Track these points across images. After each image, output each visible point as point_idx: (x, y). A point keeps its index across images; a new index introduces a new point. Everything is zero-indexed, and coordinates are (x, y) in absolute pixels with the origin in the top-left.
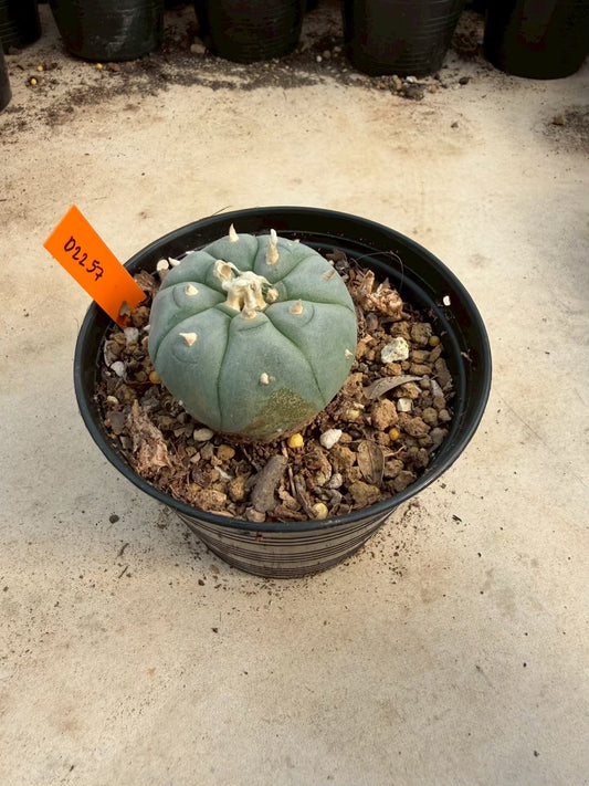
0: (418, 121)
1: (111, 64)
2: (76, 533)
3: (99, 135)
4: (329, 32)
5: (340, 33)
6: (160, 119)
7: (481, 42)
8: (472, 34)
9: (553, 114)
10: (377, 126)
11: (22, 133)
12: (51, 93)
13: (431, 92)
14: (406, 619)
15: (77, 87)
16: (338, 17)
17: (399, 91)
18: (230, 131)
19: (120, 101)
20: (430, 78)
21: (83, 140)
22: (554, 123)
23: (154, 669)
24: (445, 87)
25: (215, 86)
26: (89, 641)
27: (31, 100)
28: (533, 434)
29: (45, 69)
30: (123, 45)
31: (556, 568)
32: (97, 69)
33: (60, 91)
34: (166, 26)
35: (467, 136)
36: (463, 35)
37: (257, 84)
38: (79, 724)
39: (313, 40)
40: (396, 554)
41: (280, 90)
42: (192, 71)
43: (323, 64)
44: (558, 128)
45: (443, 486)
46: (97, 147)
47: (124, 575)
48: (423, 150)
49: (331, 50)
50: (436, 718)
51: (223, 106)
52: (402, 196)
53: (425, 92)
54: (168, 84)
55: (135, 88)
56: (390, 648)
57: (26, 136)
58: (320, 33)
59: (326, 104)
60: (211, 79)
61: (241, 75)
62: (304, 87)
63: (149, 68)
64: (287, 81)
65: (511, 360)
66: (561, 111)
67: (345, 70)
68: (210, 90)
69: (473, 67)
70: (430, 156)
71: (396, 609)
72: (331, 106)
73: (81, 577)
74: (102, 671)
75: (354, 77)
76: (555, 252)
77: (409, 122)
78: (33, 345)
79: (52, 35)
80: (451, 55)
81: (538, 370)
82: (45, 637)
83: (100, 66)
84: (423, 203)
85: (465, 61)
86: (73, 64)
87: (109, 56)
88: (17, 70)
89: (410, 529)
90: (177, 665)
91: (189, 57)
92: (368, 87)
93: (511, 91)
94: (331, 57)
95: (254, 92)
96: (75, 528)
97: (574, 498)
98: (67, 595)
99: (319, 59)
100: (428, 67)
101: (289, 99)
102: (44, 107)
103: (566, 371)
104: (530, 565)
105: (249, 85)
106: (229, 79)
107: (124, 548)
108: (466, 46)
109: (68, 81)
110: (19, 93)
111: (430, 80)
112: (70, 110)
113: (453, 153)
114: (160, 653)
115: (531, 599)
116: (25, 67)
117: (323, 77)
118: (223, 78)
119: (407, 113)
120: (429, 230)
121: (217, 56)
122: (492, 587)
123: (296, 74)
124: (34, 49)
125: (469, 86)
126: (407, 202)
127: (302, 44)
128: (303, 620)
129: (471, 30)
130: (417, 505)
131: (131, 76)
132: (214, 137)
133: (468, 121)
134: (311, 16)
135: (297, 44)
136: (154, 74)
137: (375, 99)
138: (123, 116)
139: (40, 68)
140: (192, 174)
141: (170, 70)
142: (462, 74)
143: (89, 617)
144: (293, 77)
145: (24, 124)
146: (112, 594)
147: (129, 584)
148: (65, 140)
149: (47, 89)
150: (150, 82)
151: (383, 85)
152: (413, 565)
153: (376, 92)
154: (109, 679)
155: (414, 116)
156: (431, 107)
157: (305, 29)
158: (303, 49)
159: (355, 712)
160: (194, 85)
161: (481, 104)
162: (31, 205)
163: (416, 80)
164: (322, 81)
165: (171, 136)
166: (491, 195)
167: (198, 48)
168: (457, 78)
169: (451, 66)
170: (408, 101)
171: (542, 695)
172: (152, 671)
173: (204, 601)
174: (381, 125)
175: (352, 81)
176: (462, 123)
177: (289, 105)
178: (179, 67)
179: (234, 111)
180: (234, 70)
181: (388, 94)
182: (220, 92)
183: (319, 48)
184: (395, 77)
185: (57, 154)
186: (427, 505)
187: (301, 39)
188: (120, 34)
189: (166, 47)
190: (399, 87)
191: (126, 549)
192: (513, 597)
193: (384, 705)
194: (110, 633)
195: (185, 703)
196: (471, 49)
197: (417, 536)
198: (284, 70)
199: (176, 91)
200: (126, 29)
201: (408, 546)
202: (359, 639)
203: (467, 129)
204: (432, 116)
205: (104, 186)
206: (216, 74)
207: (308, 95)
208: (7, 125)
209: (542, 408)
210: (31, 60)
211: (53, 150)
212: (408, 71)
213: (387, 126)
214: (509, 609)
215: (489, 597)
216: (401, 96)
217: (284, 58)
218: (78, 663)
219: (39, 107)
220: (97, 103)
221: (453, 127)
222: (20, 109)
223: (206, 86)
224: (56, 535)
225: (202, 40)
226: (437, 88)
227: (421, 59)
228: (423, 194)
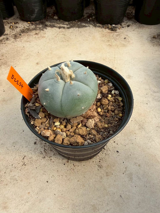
0: (115, 37)
1: (32, 22)
2: (12, 152)
3: (27, 41)
4: (92, 12)
5: (95, 13)
6: (44, 37)
7: (134, 15)
8: (132, 12)
9: (153, 35)
10: (103, 39)
12: (16, 30)
13: (119, 29)
14: (101, 181)
15: (23, 28)
16: (94, 8)
17: (110, 29)
18: (63, 40)
19: (34, 32)
20: (119, 25)
21: (23, 43)
22: (153, 38)
23: (30, 192)
24: (123, 27)
25: (60, 28)
26: (13, 183)
27: (10, 32)
28: (141, 127)
29: (15, 23)
30: (35, 17)
32: (28, 23)
33: (18, 30)
34: (47, 11)
35: (128, 41)
36: (129, 13)
37: (71, 27)
38: (8, 207)
40: (100, 161)
41: (77, 28)
42: (54, 24)
43: (89, 21)
44: (154, 39)
45: (114, 142)
46: (27, 45)
47: (24, 165)
48: (115, 45)
49: (92, 17)
50: (108, 210)
51: (61, 33)
52: (109, 59)
53: (117, 29)
54: (47, 27)
55: (38, 28)
56: (96, 189)
57: (8, 42)
58: (89, 13)
59: (89, 33)
60: (59, 26)
61: (67, 25)
62: (84, 28)
63: (42, 23)
64: (79, 26)
65: (137, 106)
66: (156, 34)
67: (95, 23)
68: (58, 29)
69: (131, 22)
70: (117, 47)
71: (98, 177)
72: (91, 33)
74: (15, 192)
75: (98, 25)
76: (151, 75)
77: (112, 37)
78: (5, 99)
79: (17, 14)
80: (125, 18)
81: (144, 109)
82: (1, 182)
83: (29, 22)
84: (114, 60)
85: (129, 20)
86: (22, 22)
87: (32, 20)
88: (7, 24)
89: (104, 154)
90: (36, 191)
91: (53, 20)
92: (102, 28)
93: (141, 28)
94: (92, 20)
95: (70, 29)
96: (12, 151)
97: (152, 147)
98: (8, 170)
99: (89, 20)
100: (119, 22)
101: (80, 31)
102: (14, 34)
103: (152, 110)
104: (138, 166)
105: (69, 27)
106: (63, 26)
107: (24, 157)
108: (130, 16)
109: (20, 27)
110: (7, 30)
111: (119, 26)
112: (20, 35)
113: (124, 46)
114: (32, 187)
115: (137, 176)
116: (9, 23)
117: (89, 25)
119: (112, 35)
121: (61, 19)
122: (126, 172)
123: (82, 24)
124: (12, 18)
125: (130, 27)
127: (84, 16)
128: (72, 180)
129: (131, 11)
131: (37, 25)
132: (58, 42)
133: (129, 37)
134: (87, 8)
135: (83, 16)
136: (44, 24)
137: (103, 31)
138: (34, 36)
139: (13, 23)
140: (51, 52)
141: (48, 23)
142: (128, 24)
143: (13, 176)
144: (81, 25)
145: (8, 38)
146: (20, 170)
147: (25, 168)
148: (18, 43)
149: (15, 29)
150: (42, 27)
151: (106, 27)
152: (104, 164)
153: (104, 29)
154: (17, 195)
155: (114, 36)
156: (119, 33)
157: (85, 12)
158: (84, 17)
159: (85, 207)
160: (54, 28)
161: (133, 32)
162: (8, 61)
163: (115, 26)
164: (89, 26)
165: (47, 42)
166: (134, 58)
167: (56, 17)
168: (127, 25)
169: (125, 21)
170: (112, 31)
171: (139, 205)
173: (45, 173)
174: (104, 38)
175: (97, 26)
176: (127, 37)
177: (80, 33)
178: (50, 22)
179: (64, 35)
180: (65, 23)
181: (107, 29)
182: (61, 29)
183: (89, 17)
184: (109, 25)
185: (16, 47)
186: (109, 147)
187: (84, 15)
188: (34, 14)
189: (47, 17)
190: (110, 28)
191: (25, 157)
192: (132, 175)
193: (93, 206)
194: (19, 181)
195: (37, 202)
196: (131, 17)
197: (106, 156)
198: (79, 23)
199: (49, 29)
200: (36, 13)
201: (103, 159)
202: (87, 186)
203: (129, 39)
204: (119, 36)
205: (28, 55)
206: (60, 25)
207: (85, 30)
208: (3, 39)
209: (144, 120)
210: (11, 21)
211: (15, 45)
212: (113, 23)
213: (106, 38)
214: (131, 179)
215: (126, 175)
216: (110, 30)
217: (79, 20)
218: (9, 190)
219: (12, 34)
220: (28, 33)
221: (124, 39)
222: (7, 34)
223: (57, 28)
224: (7, 153)
225: (57, 15)
226: (121, 28)
227: (116, 20)
228: (115, 58)
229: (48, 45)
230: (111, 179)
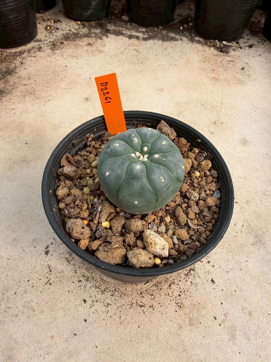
0: (225, 65)
1: (84, 22)
2: (30, 258)
3: (73, 56)
4: (188, 15)
5: (193, 16)
6: (102, 52)
7: (262, 26)
8: (259, 21)
10: (204, 65)
11: (39, 52)
12: (55, 34)
13: (234, 50)
14: (179, 332)
15: (67, 32)
16: (193, 7)
17: (218, 48)
18: (134, 61)
19: (86, 40)
20: (234, 43)
21: (66, 59)
23: (54, 336)
24: (241, 48)
25: (130, 37)
26: (26, 315)
27: (46, 36)
28: (259, 241)
29: (54, 22)
30: (91, 14)
31: (261, 318)
32: (78, 24)
33: (59, 34)
34: (112, 5)
35: (248, 75)
36: (254, 22)
37: (150, 38)
38: (15, 358)
39: (180, 18)
40: (179, 295)
41: (161, 42)
42: (121, 29)
43: (183, 31)
45: (209, 262)
46: (71, 63)
47: (48, 284)
48: (225, 80)
49: (188, 24)
51: (132, 48)
52: (211, 104)
53: (231, 50)
54: (109, 34)
55: (93, 35)
56: (169, 347)
57: (41, 54)
58: (184, 14)
59: (182, 51)
60: (129, 33)
61: (143, 33)
62: (172, 42)
63: (101, 26)
64: (164, 38)
65: (254, 199)
67: (193, 35)
68: (127, 39)
69: (257, 39)
70: (228, 83)
71: (175, 326)
72: (183, 53)
73: (28, 281)
74: (30, 332)
75: (197, 39)
77: (221, 64)
78: (27, 159)
79: (60, 5)
80: (247, 32)
81: (267, 206)
82: (7, 309)
83: (79, 22)
84: (221, 108)
85: (253, 35)
86: (67, 20)
87: (84, 18)
88: (42, 21)
89: (189, 282)
90: (65, 336)
91: (120, 22)
92: (203, 44)
94: (188, 28)
95: (148, 42)
96: (30, 255)
98: (21, 289)
99: (181, 28)
100: (234, 37)
101: (164, 47)
102: (51, 41)
104: (247, 314)
105: (146, 38)
106: (137, 34)
108: (255, 28)
109: (64, 29)
110: (41, 33)
111: (234, 44)
112: (62, 43)
113: (240, 83)
114: (58, 328)
115: (245, 333)
116: (45, 20)
117: (182, 37)
118: (134, 33)
119: (220, 60)
120: (222, 123)
121: (133, 22)
122: (226, 323)
123: (169, 34)
124: (51, 12)
125: (253, 48)
126: (213, 106)
127: (174, 20)
129: (258, 19)
130: (194, 270)
131: (92, 29)
132: (126, 63)
133: (250, 67)
134: (181, 6)
135: (172, 19)
136: (103, 29)
137: (205, 51)
138: (85, 48)
139: (52, 21)
141: (111, 27)
142: (250, 42)
143: (29, 302)
144: (168, 36)
145: (41, 48)
146: (41, 292)
147: (49, 289)
148: (58, 58)
149: (54, 31)
150: (101, 33)
151: (210, 44)
152: (187, 303)
153: (207, 48)
154: (32, 337)
155: (223, 62)
156: (232, 58)
157: (177, 12)
158: (174, 23)
160: (121, 36)
161: (257, 58)
162: (37, 89)
163: (227, 44)
164: (181, 39)
165: (106, 61)
166: (256, 108)
167: (125, 18)
168: (248, 44)
169: (246, 37)
170: (222, 54)
172: (52, 337)
174: (206, 65)
175: (196, 41)
176: (247, 67)
177: (164, 50)
178: (115, 26)
179: (137, 51)
181: (212, 49)
182: (132, 40)
183: (182, 23)
184: (217, 41)
185: (53, 64)
186: (199, 271)
187: (175, 17)
188: (89, 9)
189: (111, 16)
190: (218, 46)
192: (236, 330)
194: (37, 312)
195: (65, 357)
196: (257, 30)
197: (192, 288)
198: (164, 32)
199: (112, 37)
200: (93, 7)
201: (186, 293)
202: (154, 339)
203: (249, 71)
204: (233, 63)
205: (71, 83)
206: (132, 31)
207: (174, 46)
208: (33, 48)
209: (266, 227)
210: (49, 17)
211: (52, 62)
212: (224, 38)
213: (209, 65)
214: (233, 337)
215: (224, 328)
216: (218, 51)
217: (164, 26)
218: (19, 326)
219: (49, 40)
220: (75, 41)
221: (242, 69)
222: (40, 40)
223: (126, 37)
224: (21, 257)
225: (128, 14)
226: (237, 48)
227: (231, 33)
228: (222, 103)
229: (107, 67)
230: (197, 332)
